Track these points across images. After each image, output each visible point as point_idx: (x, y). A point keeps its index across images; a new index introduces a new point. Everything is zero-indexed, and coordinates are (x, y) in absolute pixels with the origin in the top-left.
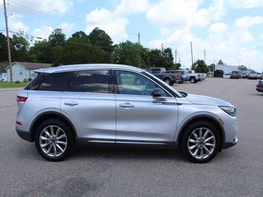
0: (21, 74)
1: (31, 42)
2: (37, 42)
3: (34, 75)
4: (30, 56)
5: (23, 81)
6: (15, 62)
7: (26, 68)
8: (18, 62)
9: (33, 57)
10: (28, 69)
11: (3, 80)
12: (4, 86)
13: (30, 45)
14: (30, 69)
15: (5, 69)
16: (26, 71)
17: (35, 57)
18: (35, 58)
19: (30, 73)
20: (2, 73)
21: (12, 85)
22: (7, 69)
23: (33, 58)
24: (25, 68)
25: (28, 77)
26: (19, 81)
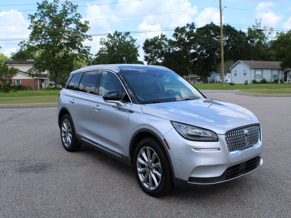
0: (245, 74)
1: (270, 35)
2: (279, 34)
3: (260, 76)
4: (266, 53)
5: (244, 83)
6: (239, 61)
7: (251, 68)
8: (243, 61)
9: (270, 53)
10: (252, 68)
11: (227, 81)
12: (213, 88)
13: (268, 39)
14: (255, 69)
15: (230, 69)
16: (251, 72)
17: (274, 54)
18: (272, 55)
19: (255, 74)
20: (226, 74)
21: (222, 87)
22: (232, 68)
23: (270, 55)
24: (249, 67)
25: (253, 78)
26: (234, 83)
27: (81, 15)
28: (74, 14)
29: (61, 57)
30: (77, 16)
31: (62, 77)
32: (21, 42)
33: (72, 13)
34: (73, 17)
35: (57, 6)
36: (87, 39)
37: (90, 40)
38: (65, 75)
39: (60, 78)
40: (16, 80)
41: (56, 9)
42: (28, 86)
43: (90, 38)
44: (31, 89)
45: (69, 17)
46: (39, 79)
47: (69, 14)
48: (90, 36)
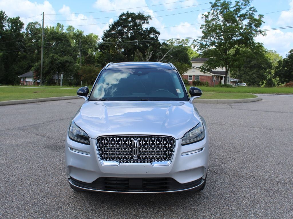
27: (255, 9)
28: (248, 8)
29: (232, 54)
30: (251, 11)
31: (249, 75)
32: (194, 40)
33: (245, 8)
34: (247, 12)
35: (230, 3)
36: (260, 35)
37: (264, 35)
38: (252, 73)
39: (247, 75)
40: (188, 76)
41: (229, 6)
42: (205, 82)
43: (263, 33)
44: (208, 85)
45: (242, 12)
46: (216, 76)
47: (243, 9)
48: (264, 31)
